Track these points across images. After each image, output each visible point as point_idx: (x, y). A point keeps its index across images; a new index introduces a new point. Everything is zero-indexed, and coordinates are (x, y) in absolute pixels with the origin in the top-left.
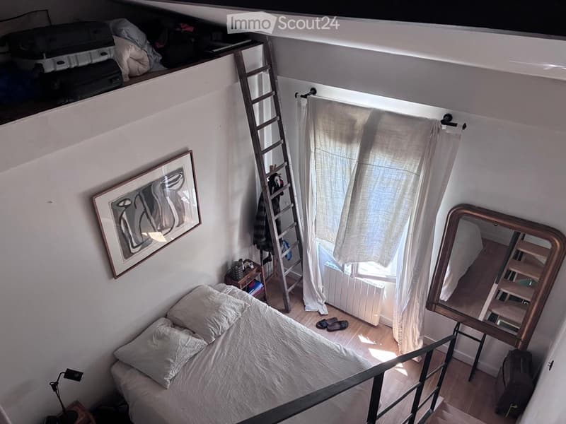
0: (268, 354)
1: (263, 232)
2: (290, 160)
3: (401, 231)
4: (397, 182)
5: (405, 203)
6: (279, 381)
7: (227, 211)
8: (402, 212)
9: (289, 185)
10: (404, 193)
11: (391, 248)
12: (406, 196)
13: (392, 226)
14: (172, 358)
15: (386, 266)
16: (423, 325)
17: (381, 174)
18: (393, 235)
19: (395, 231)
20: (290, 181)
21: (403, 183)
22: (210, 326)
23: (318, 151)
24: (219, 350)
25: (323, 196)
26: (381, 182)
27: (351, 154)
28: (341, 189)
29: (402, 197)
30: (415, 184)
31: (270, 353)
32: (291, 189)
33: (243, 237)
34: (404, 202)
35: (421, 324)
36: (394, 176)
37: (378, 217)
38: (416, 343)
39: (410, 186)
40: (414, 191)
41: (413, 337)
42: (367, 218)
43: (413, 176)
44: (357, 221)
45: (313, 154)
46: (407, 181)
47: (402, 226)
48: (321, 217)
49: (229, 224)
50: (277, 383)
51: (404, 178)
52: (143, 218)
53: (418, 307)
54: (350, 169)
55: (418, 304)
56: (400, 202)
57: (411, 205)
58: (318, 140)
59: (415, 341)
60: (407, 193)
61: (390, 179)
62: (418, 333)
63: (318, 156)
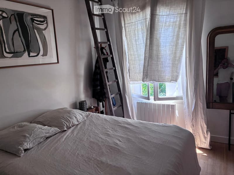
0: (108, 131)
1: (98, 83)
2: (111, 41)
3: (181, 54)
4: (174, 23)
5: (181, 35)
6: (120, 141)
7: (76, 67)
8: (180, 41)
9: (111, 56)
10: (179, 28)
11: (177, 67)
12: (181, 30)
13: (175, 53)
14: (28, 134)
15: (176, 81)
16: (207, 120)
17: (164, 20)
18: (177, 58)
19: (178, 55)
20: (111, 53)
21: (178, 23)
22: (63, 120)
23: (126, 25)
24: (70, 133)
25: (132, 53)
26: (165, 26)
27: (146, 15)
28: (142, 42)
29: (179, 31)
30: (185, 20)
31: (110, 131)
32: (112, 58)
33: (86, 89)
34: (180, 33)
35: (206, 119)
36: (172, 20)
37: (166, 51)
38: (206, 135)
39: (182, 22)
40: (185, 24)
41: (203, 131)
42: (160, 52)
43: (183, 15)
44: (155, 52)
45: (124, 28)
46: (180, 20)
47: (182, 51)
48: (132, 66)
49: (77, 76)
50: (118, 142)
51: (178, 20)
52: (15, 34)
53: (202, 107)
54: (146, 26)
55: (201, 104)
56: (178, 35)
57: (185, 35)
58: (126, 19)
59: (204, 133)
60: (182, 28)
61: (170, 22)
62: (205, 126)
63: (127, 28)
